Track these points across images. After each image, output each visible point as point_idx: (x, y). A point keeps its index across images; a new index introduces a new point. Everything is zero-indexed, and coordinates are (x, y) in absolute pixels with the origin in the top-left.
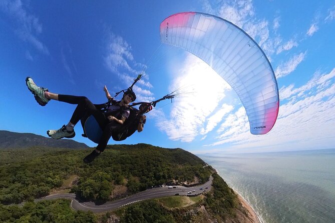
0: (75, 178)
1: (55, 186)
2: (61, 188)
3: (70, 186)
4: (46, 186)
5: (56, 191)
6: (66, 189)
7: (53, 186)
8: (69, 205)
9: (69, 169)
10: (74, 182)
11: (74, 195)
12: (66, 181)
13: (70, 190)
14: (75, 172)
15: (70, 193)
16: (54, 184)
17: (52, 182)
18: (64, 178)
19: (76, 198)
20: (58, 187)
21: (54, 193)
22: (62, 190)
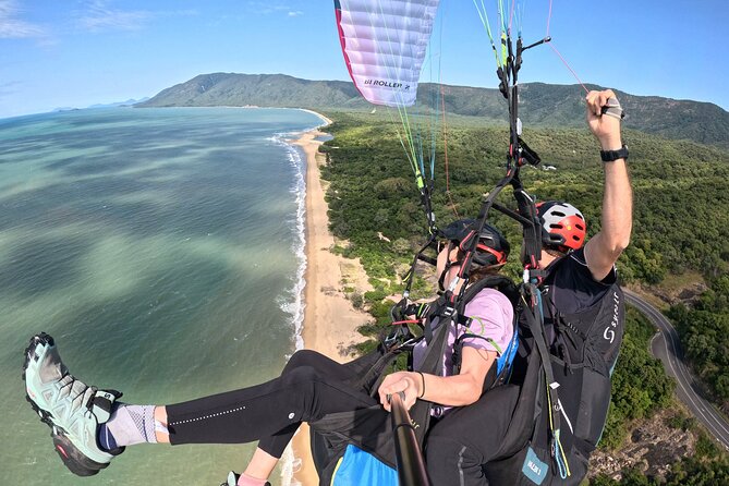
0: (695, 282)
1: (645, 275)
2: (653, 287)
3: (673, 295)
4: (629, 266)
5: (639, 287)
6: (662, 297)
7: (641, 274)
8: (649, 335)
9: (691, 246)
10: (687, 294)
11: (669, 324)
12: (670, 277)
13: (667, 307)
14: (703, 265)
15: (664, 313)
16: (643, 270)
17: (642, 264)
18: (671, 268)
19: (668, 336)
20: (648, 281)
21: (634, 290)
22: (651, 295)
